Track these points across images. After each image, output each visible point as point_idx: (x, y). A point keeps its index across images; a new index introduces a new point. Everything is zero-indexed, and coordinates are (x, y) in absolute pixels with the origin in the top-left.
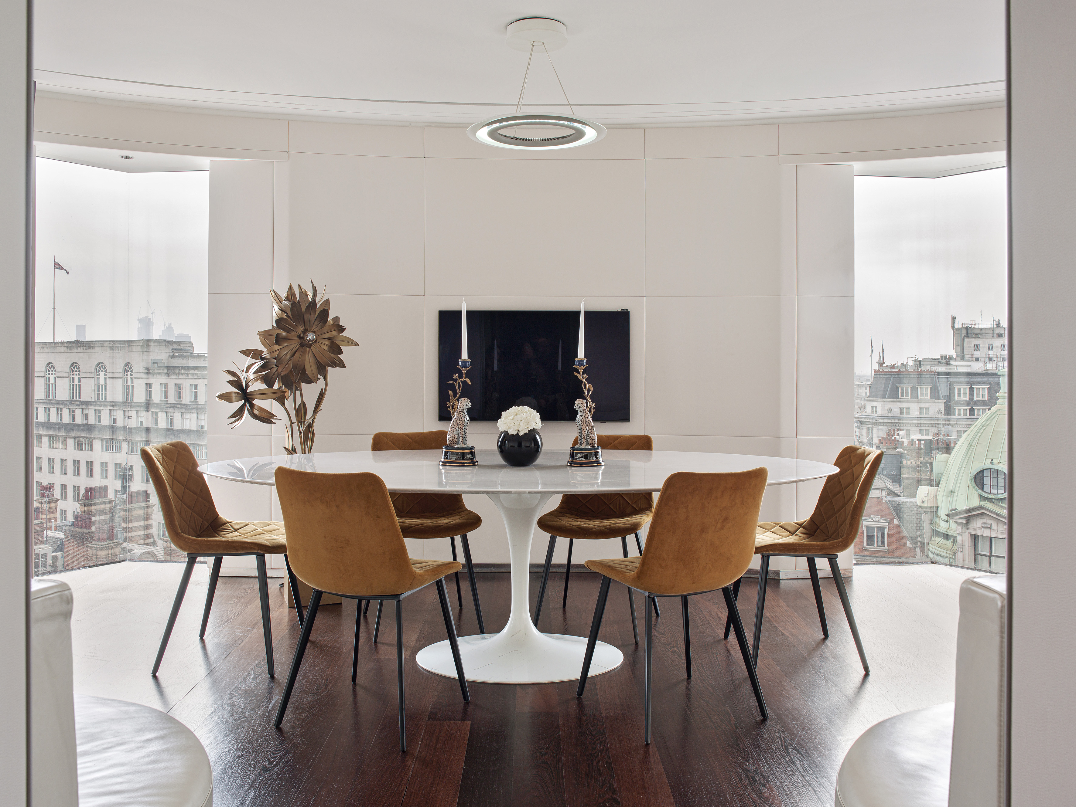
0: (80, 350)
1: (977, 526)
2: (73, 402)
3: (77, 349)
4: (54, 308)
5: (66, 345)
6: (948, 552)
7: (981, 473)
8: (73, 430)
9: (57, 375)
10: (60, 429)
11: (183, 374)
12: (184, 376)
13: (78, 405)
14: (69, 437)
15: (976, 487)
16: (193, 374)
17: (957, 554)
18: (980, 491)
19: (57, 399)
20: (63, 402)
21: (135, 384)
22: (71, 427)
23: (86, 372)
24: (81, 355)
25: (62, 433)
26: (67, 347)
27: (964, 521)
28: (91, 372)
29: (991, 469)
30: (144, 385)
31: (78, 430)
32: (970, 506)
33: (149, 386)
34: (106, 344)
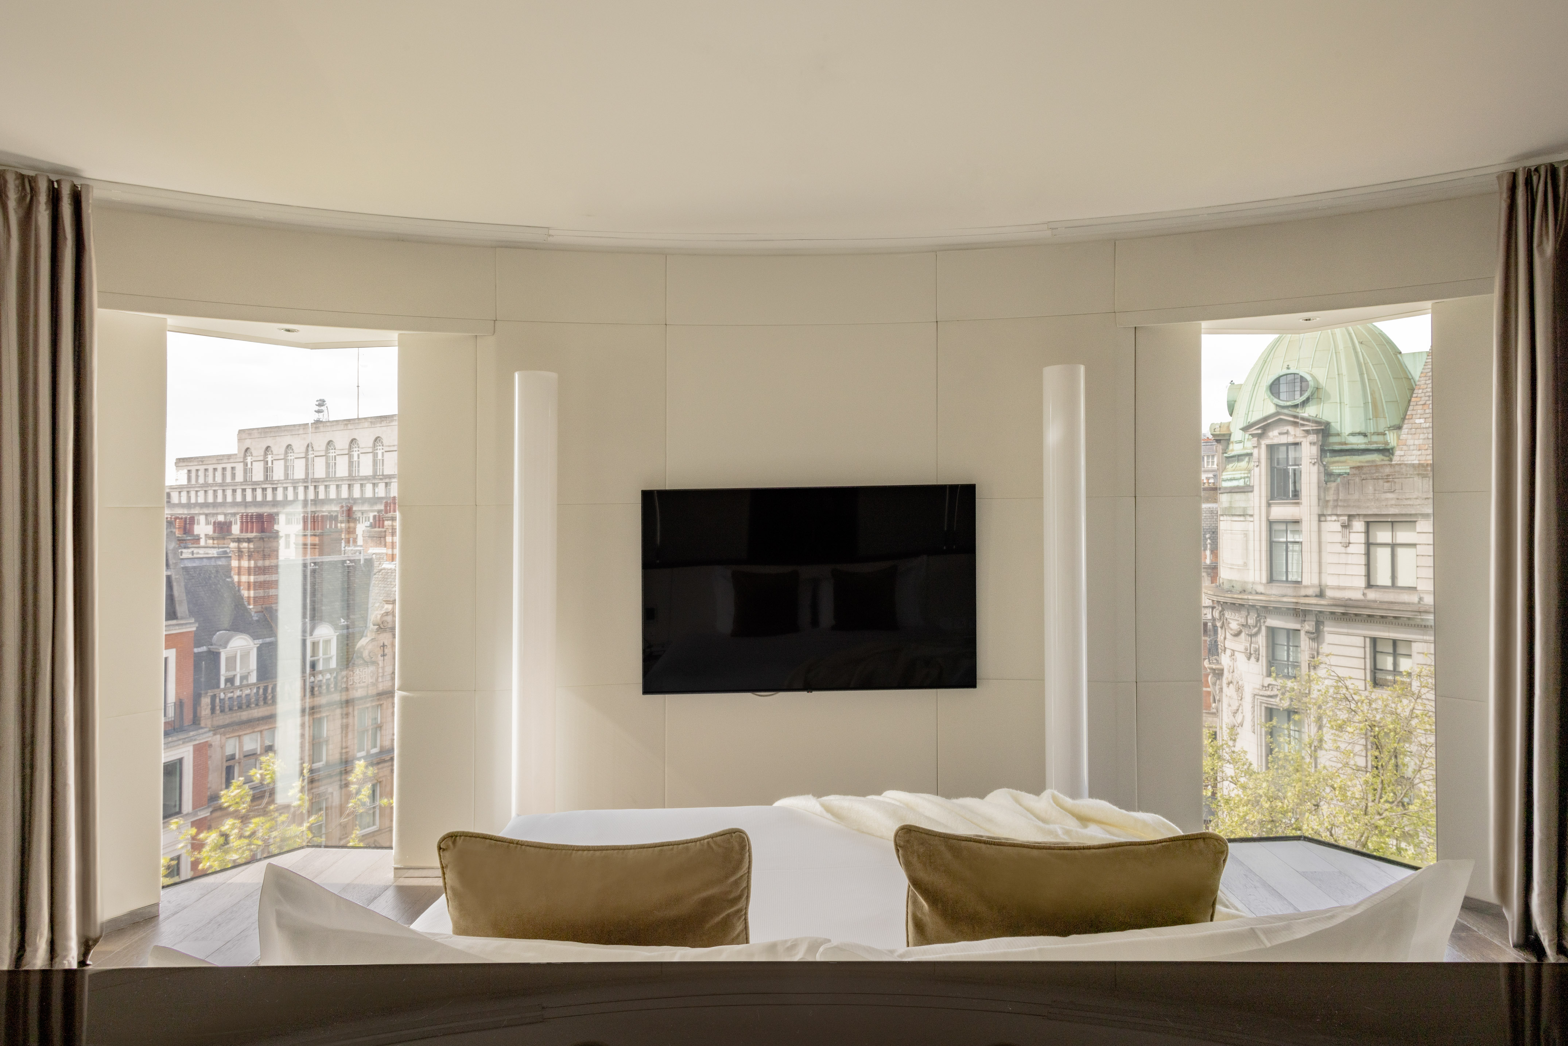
0: (384, 424)
1: (1274, 436)
2: (377, 477)
3: (381, 423)
4: (358, 386)
5: (370, 420)
6: (1243, 472)
7: (1277, 381)
10: (363, 503)
13: (381, 479)
15: (1272, 397)
17: (1252, 471)
18: (1276, 400)
19: (360, 475)
20: (366, 478)
23: (389, 446)
26: (371, 422)
27: (1259, 431)
28: (394, 446)
29: (1294, 374)
32: (1265, 414)
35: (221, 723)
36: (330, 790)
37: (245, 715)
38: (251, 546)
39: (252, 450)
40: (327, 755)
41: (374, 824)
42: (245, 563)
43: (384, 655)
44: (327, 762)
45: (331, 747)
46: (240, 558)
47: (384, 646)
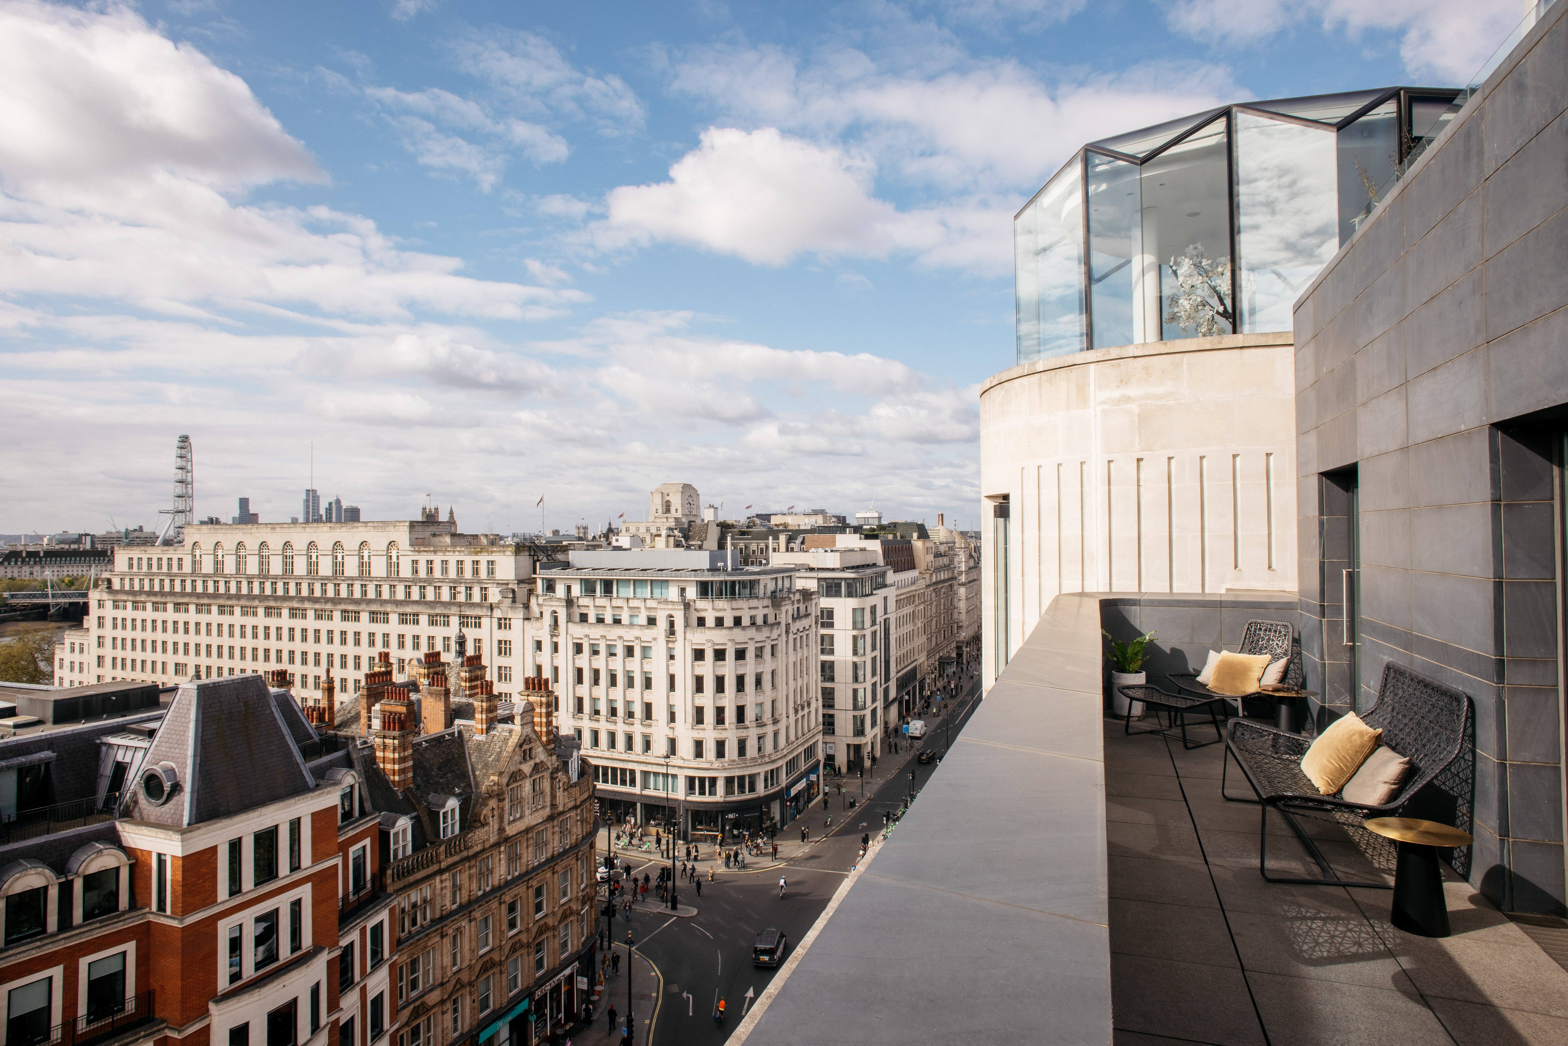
0: (343, 530)
2: (337, 578)
3: (340, 529)
5: (328, 525)
8: (340, 603)
9: (320, 553)
10: (325, 602)
11: (449, 551)
12: (451, 553)
13: (343, 580)
14: (336, 610)
16: (459, 551)
19: (320, 574)
20: (326, 578)
21: (400, 561)
22: (336, 600)
23: (350, 550)
24: (345, 534)
25: (329, 606)
26: (330, 527)
28: (355, 550)
30: (411, 563)
31: (345, 603)
33: (415, 562)
34: (370, 524)
35: (398, 887)
36: (463, 924)
37: (412, 879)
38: (396, 742)
39: (201, 544)
40: (461, 898)
41: (487, 945)
42: (390, 755)
43: (493, 816)
44: (460, 904)
45: (463, 891)
46: (384, 750)
47: (493, 809)
